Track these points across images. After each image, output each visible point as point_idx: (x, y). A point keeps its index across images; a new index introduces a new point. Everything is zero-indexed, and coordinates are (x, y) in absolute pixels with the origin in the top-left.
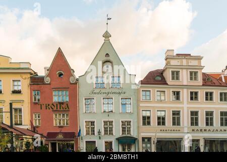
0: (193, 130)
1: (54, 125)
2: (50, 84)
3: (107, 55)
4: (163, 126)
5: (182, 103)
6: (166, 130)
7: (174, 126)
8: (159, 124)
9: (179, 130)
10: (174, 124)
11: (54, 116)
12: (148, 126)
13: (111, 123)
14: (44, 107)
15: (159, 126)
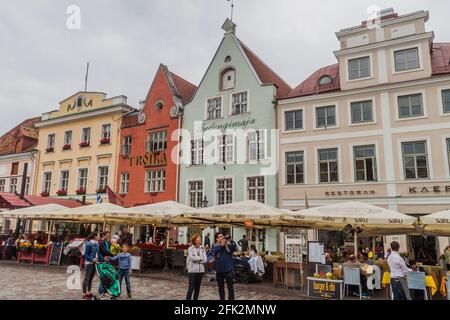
0: (412, 190)
1: (146, 191)
2: (144, 123)
3: (228, 58)
4: (334, 184)
5: (378, 125)
6: (339, 193)
7: (362, 183)
8: (323, 178)
9: (373, 192)
10: (359, 177)
11: (146, 175)
12: (299, 186)
13: (229, 181)
14: (134, 161)
15: (324, 184)
